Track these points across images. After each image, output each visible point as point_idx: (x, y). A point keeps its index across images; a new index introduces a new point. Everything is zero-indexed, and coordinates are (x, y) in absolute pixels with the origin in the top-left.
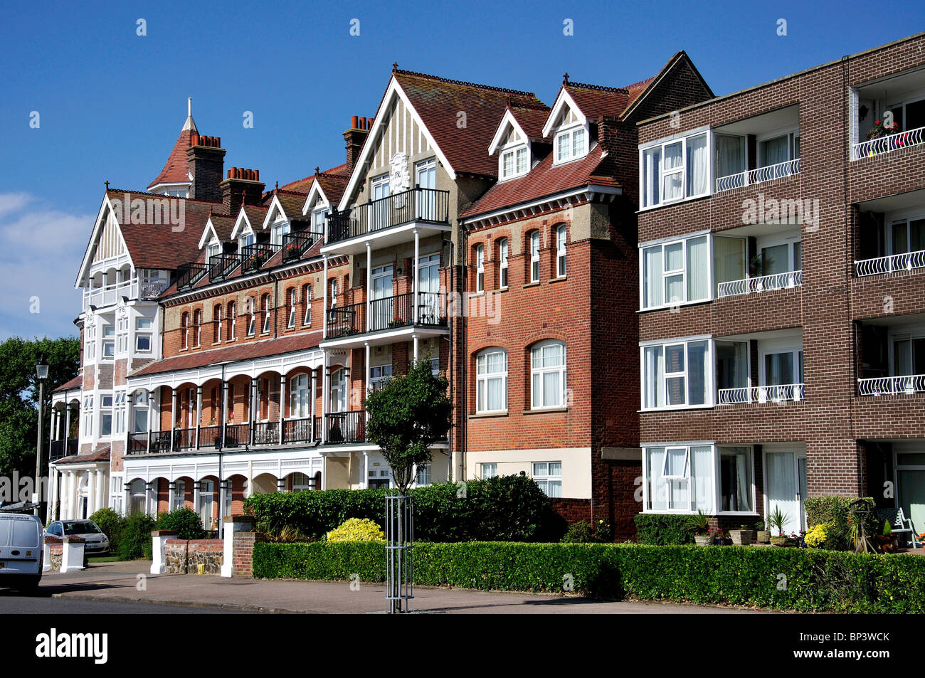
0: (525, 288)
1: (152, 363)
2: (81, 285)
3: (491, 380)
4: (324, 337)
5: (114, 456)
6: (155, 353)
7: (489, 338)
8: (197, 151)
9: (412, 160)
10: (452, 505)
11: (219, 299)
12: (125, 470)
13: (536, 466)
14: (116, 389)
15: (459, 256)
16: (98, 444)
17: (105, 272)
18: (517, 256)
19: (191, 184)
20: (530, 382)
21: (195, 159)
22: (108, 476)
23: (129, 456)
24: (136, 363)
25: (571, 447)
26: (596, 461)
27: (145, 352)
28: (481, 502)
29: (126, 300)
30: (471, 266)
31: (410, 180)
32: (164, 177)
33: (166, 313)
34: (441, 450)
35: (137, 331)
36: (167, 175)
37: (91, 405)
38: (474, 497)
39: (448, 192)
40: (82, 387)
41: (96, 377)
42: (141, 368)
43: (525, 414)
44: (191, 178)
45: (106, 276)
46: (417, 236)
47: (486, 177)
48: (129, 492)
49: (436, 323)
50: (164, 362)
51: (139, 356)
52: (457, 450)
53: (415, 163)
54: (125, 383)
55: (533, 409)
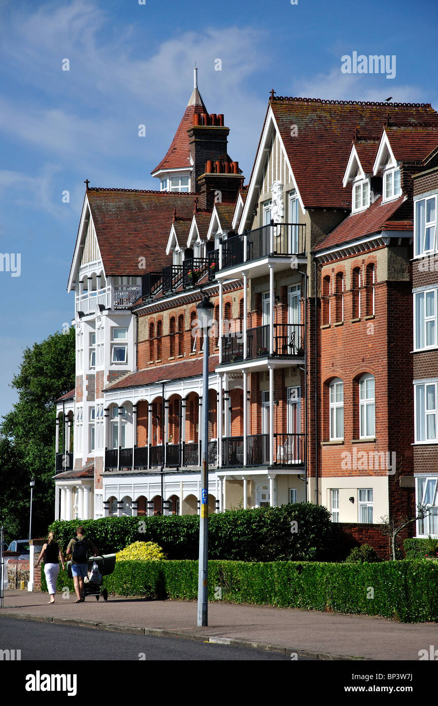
0: (353, 322)
1: (127, 375)
2: (73, 289)
3: (338, 408)
4: (220, 362)
5: (96, 473)
6: (130, 366)
7: (333, 368)
8: (196, 132)
9: (285, 190)
10: (233, 530)
11: (173, 312)
12: (104, 487)
13: (363, 492)
14: (98, 401)
15: (313, 288)
16: (88, 458)
17: (89, 276)
18: (348, 292)
19: (192, 169)
20: (359, 413)
21: (195, 141)
22: (93, 492)
23: (107, 473)
24: (113, 375)
25: (378, 475)
26: (393, 488)
27: (121, 364)
28: (261, 527)
29: (102, 308)
30: (323, 298)
31: (283, 209)
32: (165, 162)
33: (140, 322)
34: (299, 476)
35: (112, 342)
36: (169, 159)
37: (81, 418)
38: (254, 522)
39: (305, 225)
40: (75, 398)
41: (84, 388)
42: (117, 381)
43: (353, 443)
44: (192, 163)
45: (91, 280)
46: (271, 270)
47: (340, 210)
48: (108, 511)
49: (296, 354)
50: (138, 374)
51: (115, 368)
52: (313, 476)
53: (287, 192)
54: (103, 397)
55: (361, 438)
